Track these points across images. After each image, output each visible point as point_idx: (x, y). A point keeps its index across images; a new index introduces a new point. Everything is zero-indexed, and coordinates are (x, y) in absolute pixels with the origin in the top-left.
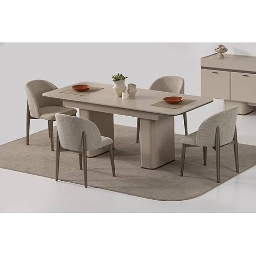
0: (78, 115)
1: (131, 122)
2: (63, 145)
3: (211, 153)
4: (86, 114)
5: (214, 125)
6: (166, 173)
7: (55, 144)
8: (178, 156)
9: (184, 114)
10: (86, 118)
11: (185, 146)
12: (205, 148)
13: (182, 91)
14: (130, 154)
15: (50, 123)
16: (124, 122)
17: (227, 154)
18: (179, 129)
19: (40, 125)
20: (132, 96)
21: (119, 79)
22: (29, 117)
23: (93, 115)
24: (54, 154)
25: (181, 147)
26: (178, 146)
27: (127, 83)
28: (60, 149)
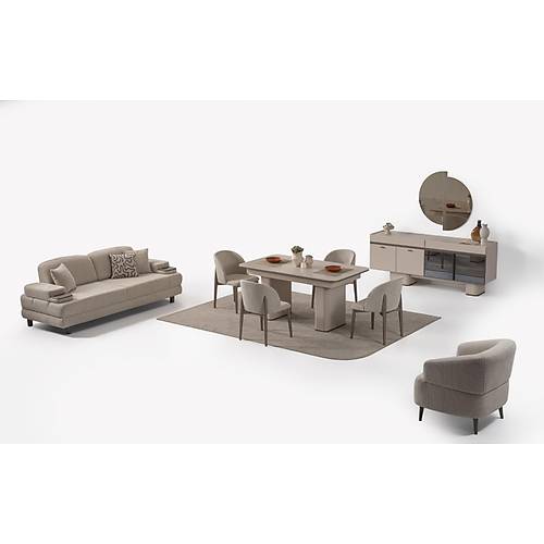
0: (260, 282)
1: (307, 289)
2: (246, 309)
3: (379, 318)
4: (268, 281)
5: (381, 293)
6: (337, 335)
7: (239, 307)
8: (349, 321)
9: (355, 283)
10: (267, 285)
11: (355, 311)
12: (373, 314)
13: (353, 263)
14: (305, 318)
15: (235, 289)
16: (301, 289)
17: (393, 319)
18: (350, 297)
19: (226, 291)
20: (309, 266)
21: (297, 250)
22: (217, 283)
23: (274, 283)
24: (239, 316)
25: (351, 312)
26: (349, 312)
27: (304, 254)
28: (244, 311)
